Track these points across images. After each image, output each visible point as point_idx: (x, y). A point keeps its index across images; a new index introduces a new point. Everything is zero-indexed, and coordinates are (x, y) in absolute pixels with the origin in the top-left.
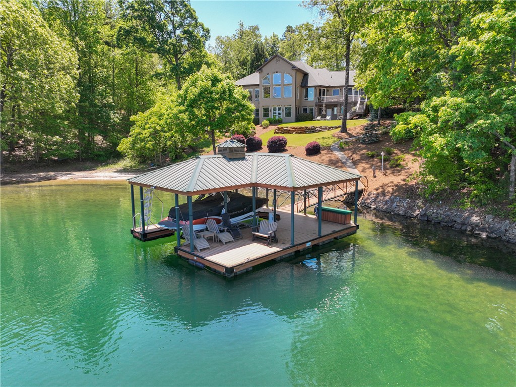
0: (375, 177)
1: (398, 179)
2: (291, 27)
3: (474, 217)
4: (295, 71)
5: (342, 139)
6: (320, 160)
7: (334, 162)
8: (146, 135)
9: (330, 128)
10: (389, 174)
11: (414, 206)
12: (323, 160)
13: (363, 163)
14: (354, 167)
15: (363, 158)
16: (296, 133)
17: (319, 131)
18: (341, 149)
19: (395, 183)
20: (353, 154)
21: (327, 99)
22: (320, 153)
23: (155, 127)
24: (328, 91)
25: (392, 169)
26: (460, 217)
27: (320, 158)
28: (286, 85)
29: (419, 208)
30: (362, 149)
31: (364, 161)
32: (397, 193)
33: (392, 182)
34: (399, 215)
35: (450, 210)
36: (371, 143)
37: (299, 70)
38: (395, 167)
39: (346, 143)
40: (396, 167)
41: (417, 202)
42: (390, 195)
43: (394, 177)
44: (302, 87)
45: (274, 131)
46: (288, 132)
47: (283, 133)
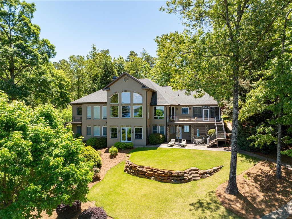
4: (145, 91)
21: (178, 119)
24: (177, 109)
28: (135, 104)
44: (151, 105)
45: (124, 169)
46: (144, 175)
47: (137, 176)
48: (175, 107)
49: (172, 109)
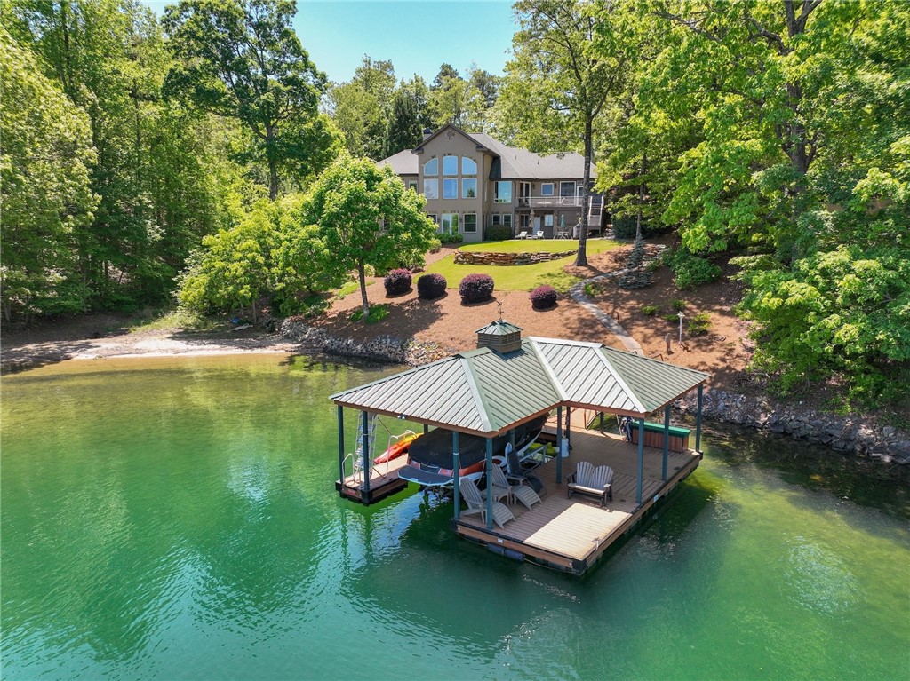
0: (670, 353)
1: (712, 358)
2: (449, 67)
3: (863, 429)
4: (481, 155)
5: (583, 277)
6: (562, 318)
7: (588, 323)
8: (238, 274)
9: (554, 256)
10: (694, 348)
11: (755, 407)
12: (567, 319)
13: (639, 326)
14: (625, 332)
15: (636, 316)
16: (497, 264)
17: (537, 262)
18: (591, 298)
19: (710, 364)
20: (615, 308)
21: (534, 202)
22: (557, 306)
23: (254, 258)
24: (533, 186)
25: (696, 339)
26: (840, 428)
27: (561, 315)
28: (466, 176)
29: (765, 411)
30: (628, 299)
31: (640, 323)
32: (719, 384)
33: (703, 363)
34: (733, 423)
35: (819, 415)
36: (640, 288)
37: (488, 152)
38: (699, 335)
39: (595, 286)
40: (702, 336)
41: (759, 400)
42: (710, 387)
43: (703, 353)
44: (491, 179)
45: (454, 260)
46: (481, 262)
47: (472, 264)
48: (530, 183)
49: (525, 186)
